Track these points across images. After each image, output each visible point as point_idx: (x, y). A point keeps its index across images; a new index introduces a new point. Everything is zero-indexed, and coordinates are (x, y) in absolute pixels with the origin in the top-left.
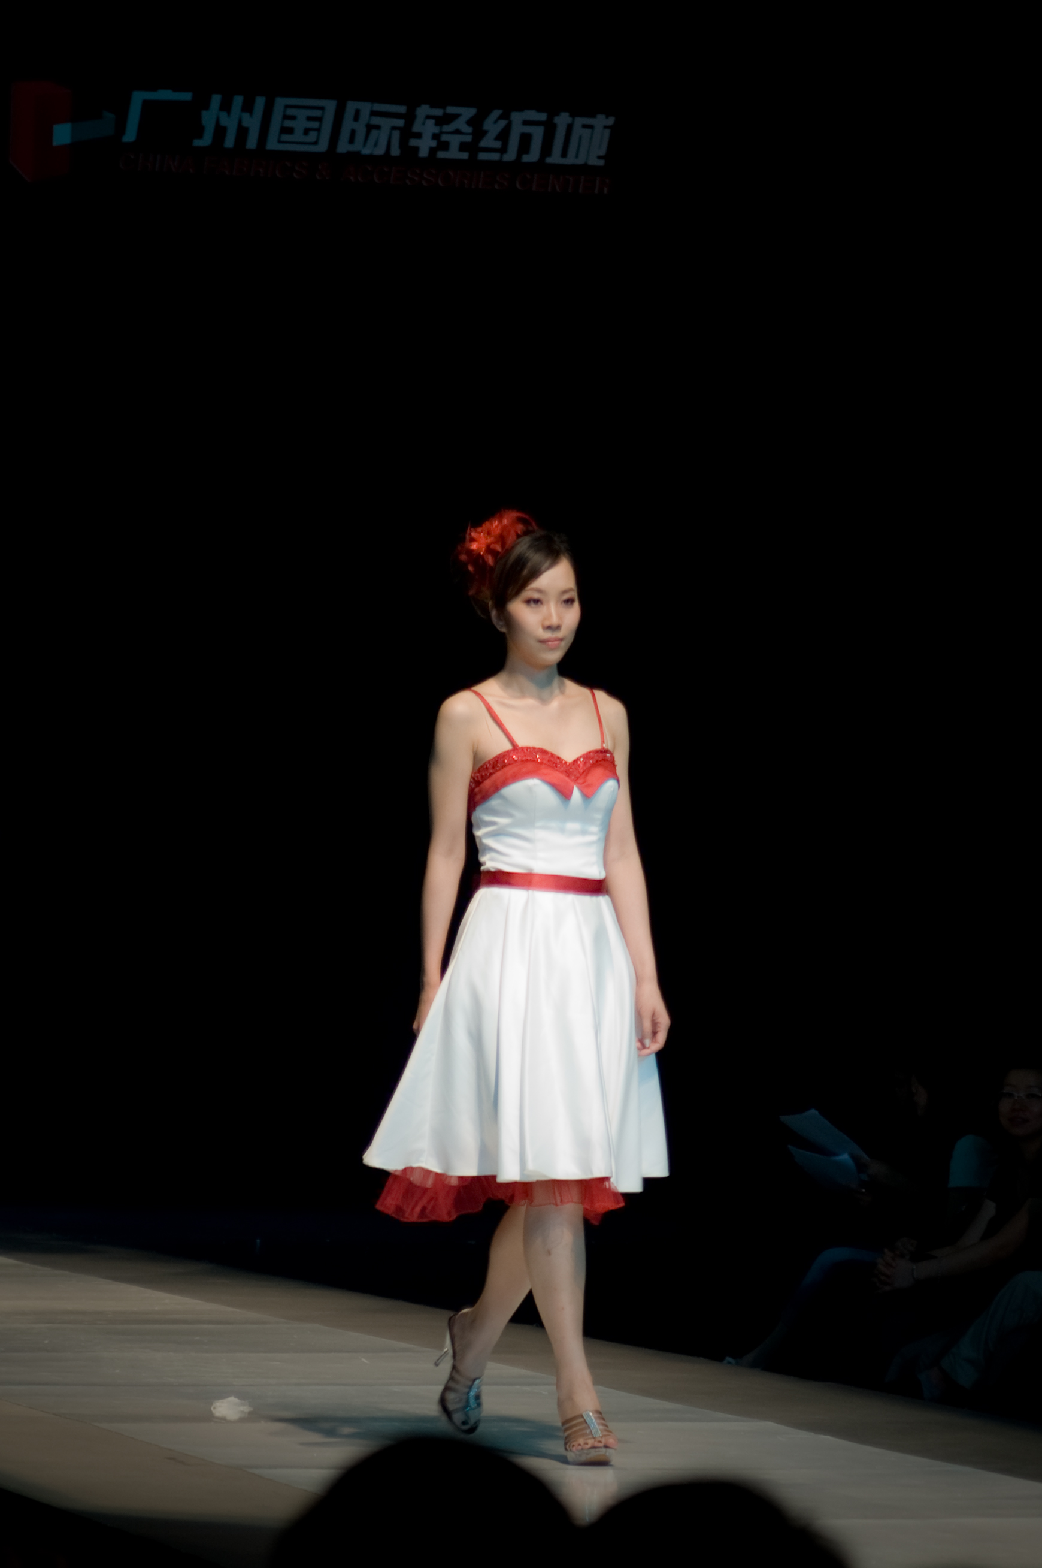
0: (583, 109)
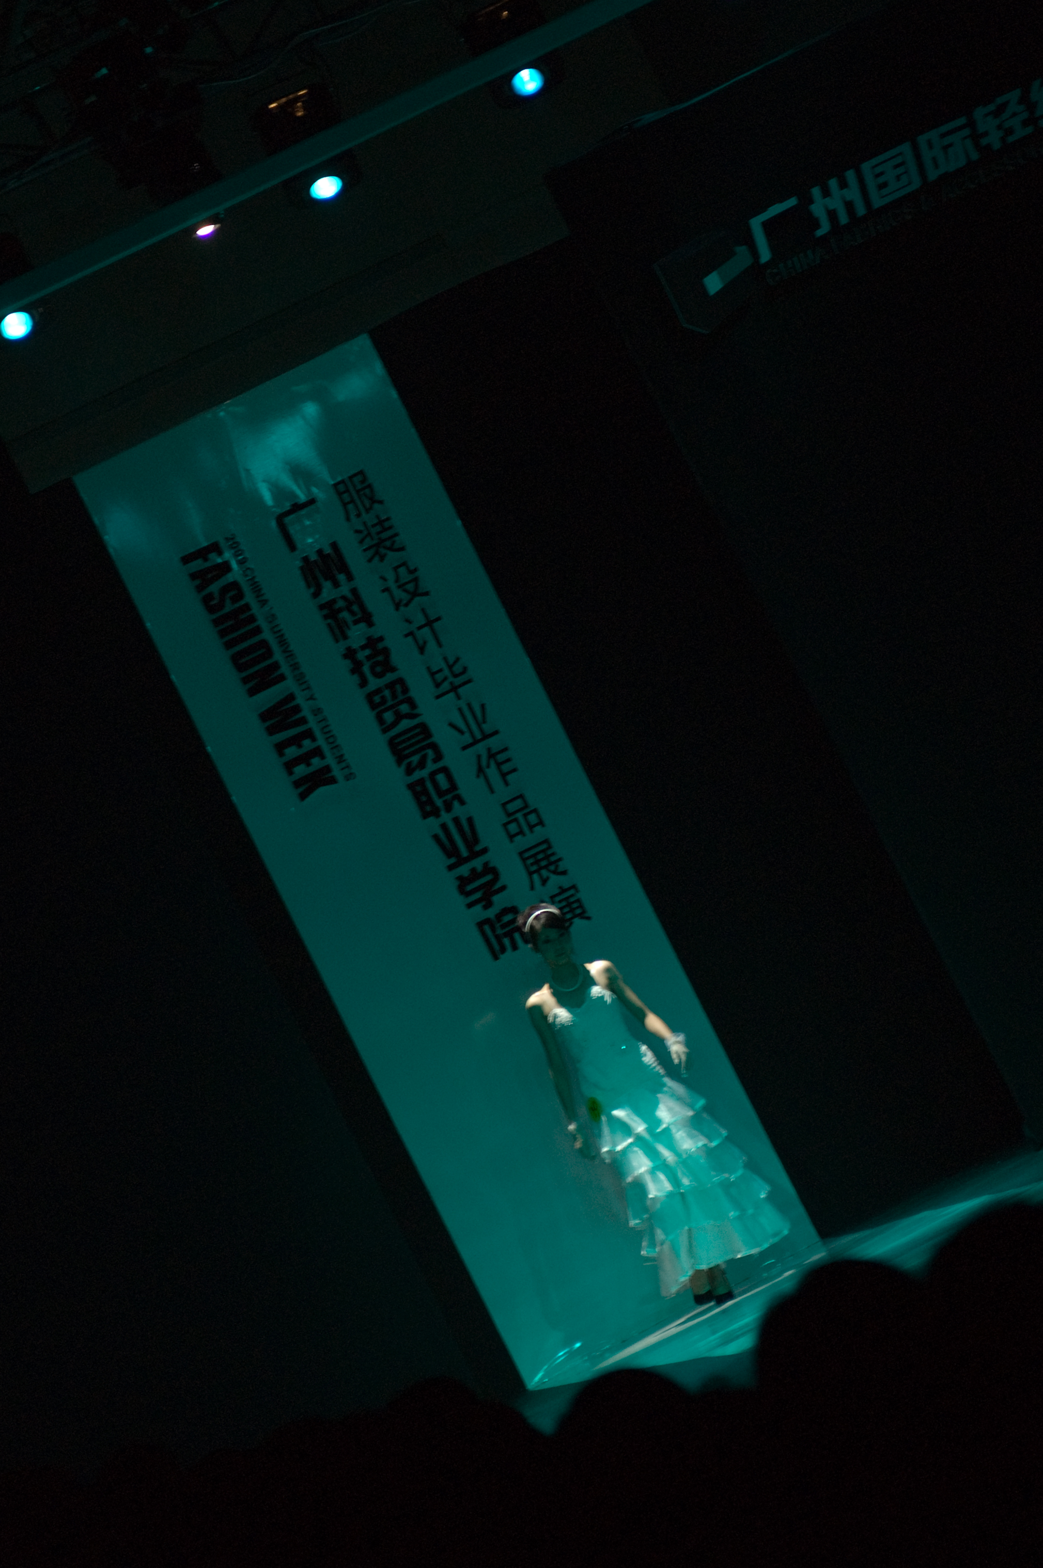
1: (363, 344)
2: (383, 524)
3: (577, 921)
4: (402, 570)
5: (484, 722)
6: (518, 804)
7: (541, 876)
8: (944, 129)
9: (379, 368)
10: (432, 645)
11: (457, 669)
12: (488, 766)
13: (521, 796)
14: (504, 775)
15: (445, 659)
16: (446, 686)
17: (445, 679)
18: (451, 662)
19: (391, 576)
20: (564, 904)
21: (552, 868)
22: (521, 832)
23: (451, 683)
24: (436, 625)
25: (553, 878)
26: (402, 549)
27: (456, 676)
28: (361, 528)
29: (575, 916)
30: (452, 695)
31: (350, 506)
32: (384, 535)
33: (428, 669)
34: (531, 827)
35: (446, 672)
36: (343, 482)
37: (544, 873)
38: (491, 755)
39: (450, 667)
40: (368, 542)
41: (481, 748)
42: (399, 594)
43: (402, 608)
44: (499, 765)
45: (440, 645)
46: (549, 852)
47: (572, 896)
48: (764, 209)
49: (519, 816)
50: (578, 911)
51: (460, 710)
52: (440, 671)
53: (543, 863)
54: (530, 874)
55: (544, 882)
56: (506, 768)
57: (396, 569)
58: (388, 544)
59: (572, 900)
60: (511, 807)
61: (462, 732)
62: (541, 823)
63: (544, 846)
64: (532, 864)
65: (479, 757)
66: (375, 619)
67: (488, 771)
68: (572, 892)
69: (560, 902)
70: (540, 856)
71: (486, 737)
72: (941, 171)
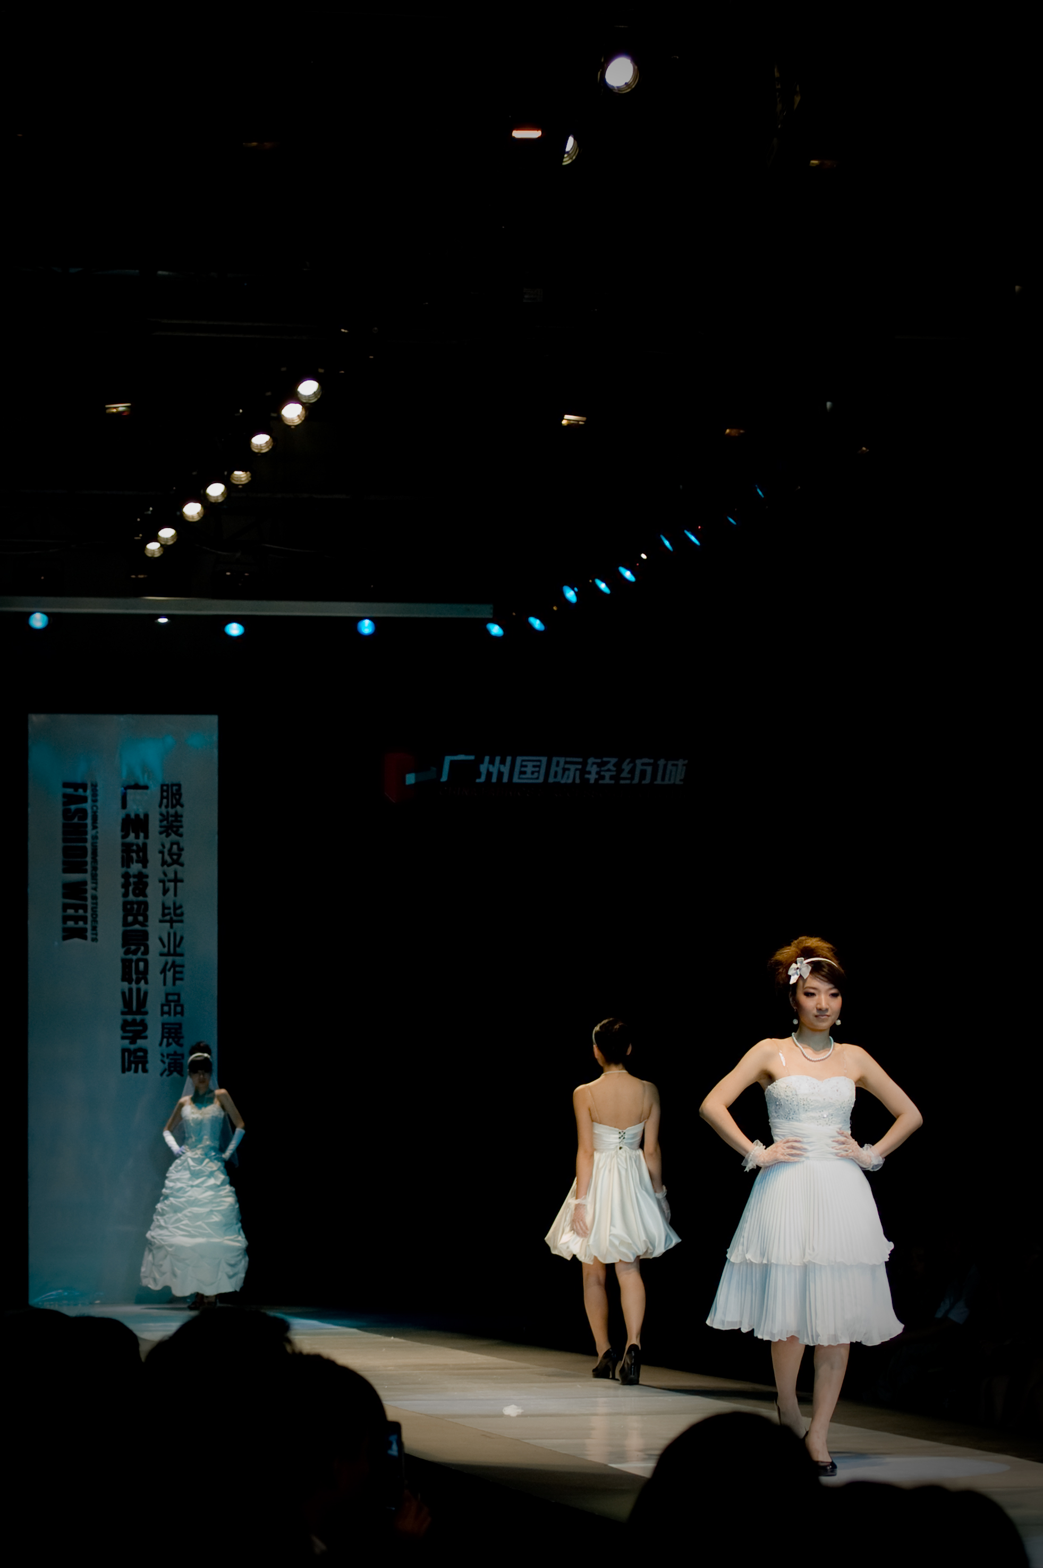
0: (672, 756)
1: (213, 720)
2: (178, 817)
3: (175, 1074)
4: (175, 847)
5: (179, 945)
6: (176, 997)
7: (168, 1041)
8: (568, 759)
9: (215, 738)
10: (171, 892)
11: (178, 912)
12: (169, 970)
13: (179, 995)
14: (175, 979)
15: (174, 904)
16: (168, 918)
17: (169, 914)
18: (177, 905)
19: (168, 846)
20: (173, 1061)
21: (176, 1040)
22: (169, 1013)
23: (171, 918)
24: (179, 884)
25: (174, 1045)
26: (181, 835)
27: (176, 915)
28: (165, 814)
29: (175, 1070)
30: (168, 925)
31: (165, 801)
32: (175, 824)
33: (163, 905)
34: (176, 1013)
35: (172, 911)
36: (167, 785)
37: (171, 1040)
38: (174, 965)
39: (175, 909)
40: (165, 823)
41: (170, 959)
42: (167, 858)
43: (165, 866)
44: (175, 972)
45: (175, 895)
46: (179, 1031)
47: (179, 1059)
48: (456, 754)
49: (172, 1004)
50: (178, 1069)
51: (169, 934)
52: (169, 908)
53: (173, 1035)
54: (163, 1037)
55: (168, 1045)
56: (178, 976)
57: (172, 844)
58: (175, 829)
59: (178, 1061)
60: (170, 998)
61: (164, 946)
62: (182, 1013)
63: (177, 1026)
64: (167, 1033)
65: (166, 963)
66: (149, 865)
67: (168, 973)
68: (180, 1057)
69: (171, 1059)
70: (173, 1031)
71: (175, 954)
72: (556, 780)
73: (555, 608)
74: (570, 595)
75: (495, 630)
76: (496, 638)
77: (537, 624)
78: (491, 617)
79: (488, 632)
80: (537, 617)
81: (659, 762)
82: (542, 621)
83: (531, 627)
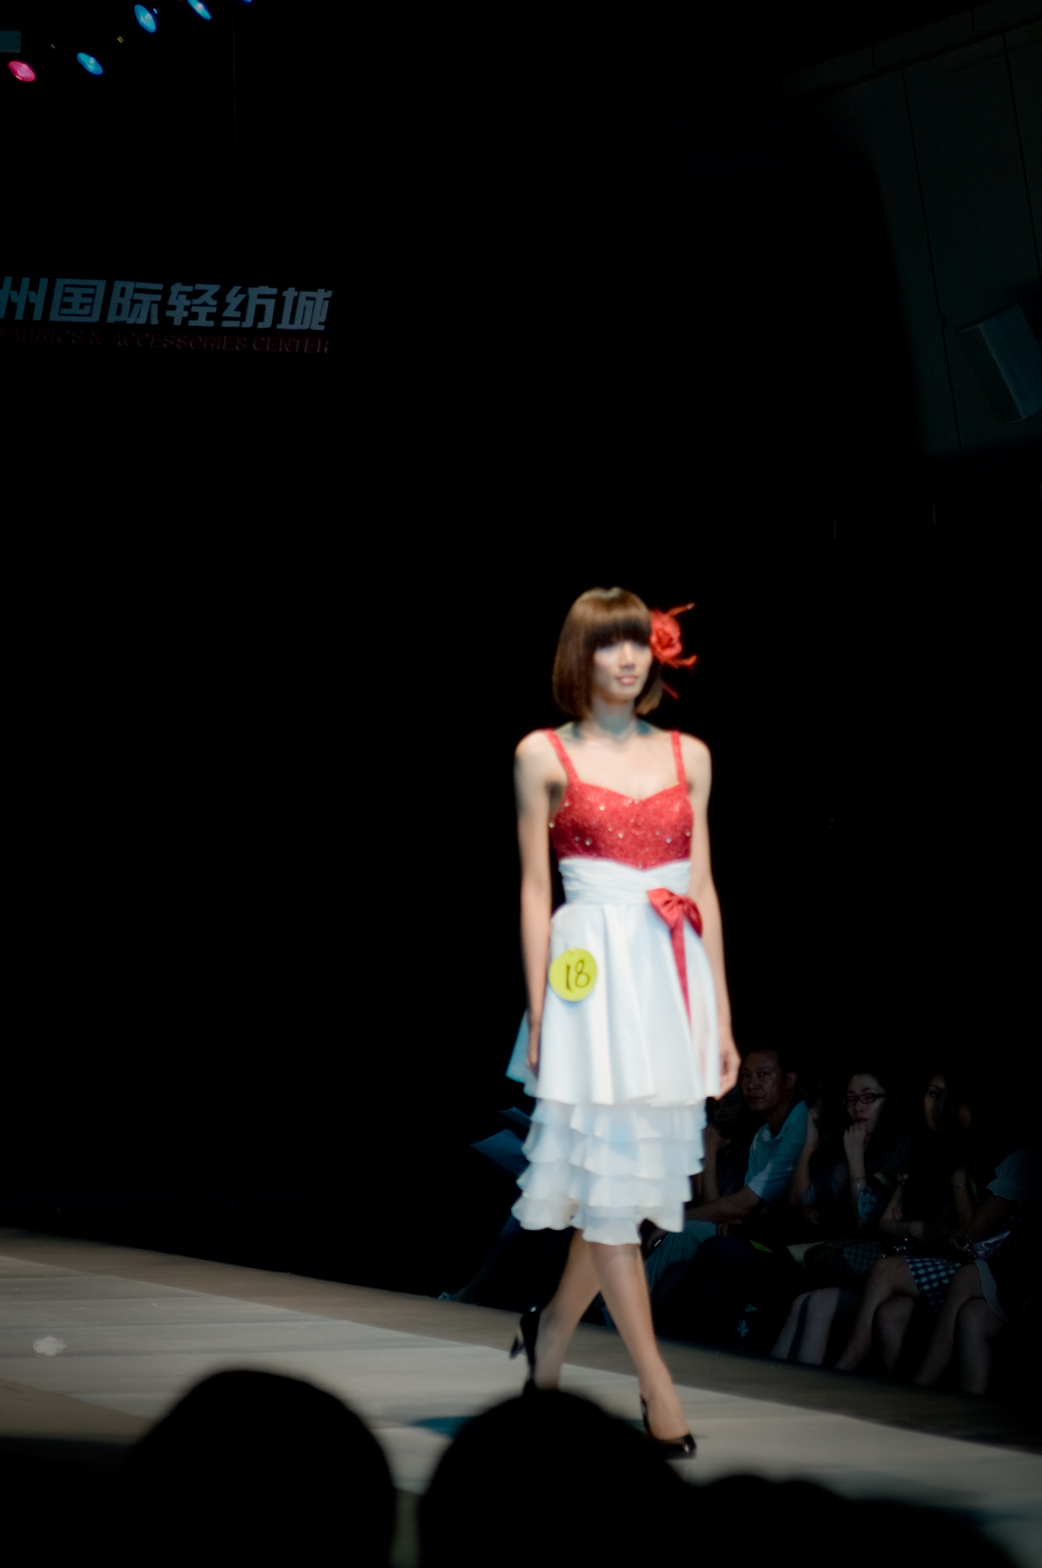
0: (307, 284)
8: (140, 285)
72: (120, 319)
73: (120, 40)
74: (146, 19)
75: (24, 72)
76: (24, 83)
77: (90, 64)
78: (18, 51)
79: (11, 74)
80: (90, 53)
81: (285, 294)
82: (99, 60)
83: (81, 68)
